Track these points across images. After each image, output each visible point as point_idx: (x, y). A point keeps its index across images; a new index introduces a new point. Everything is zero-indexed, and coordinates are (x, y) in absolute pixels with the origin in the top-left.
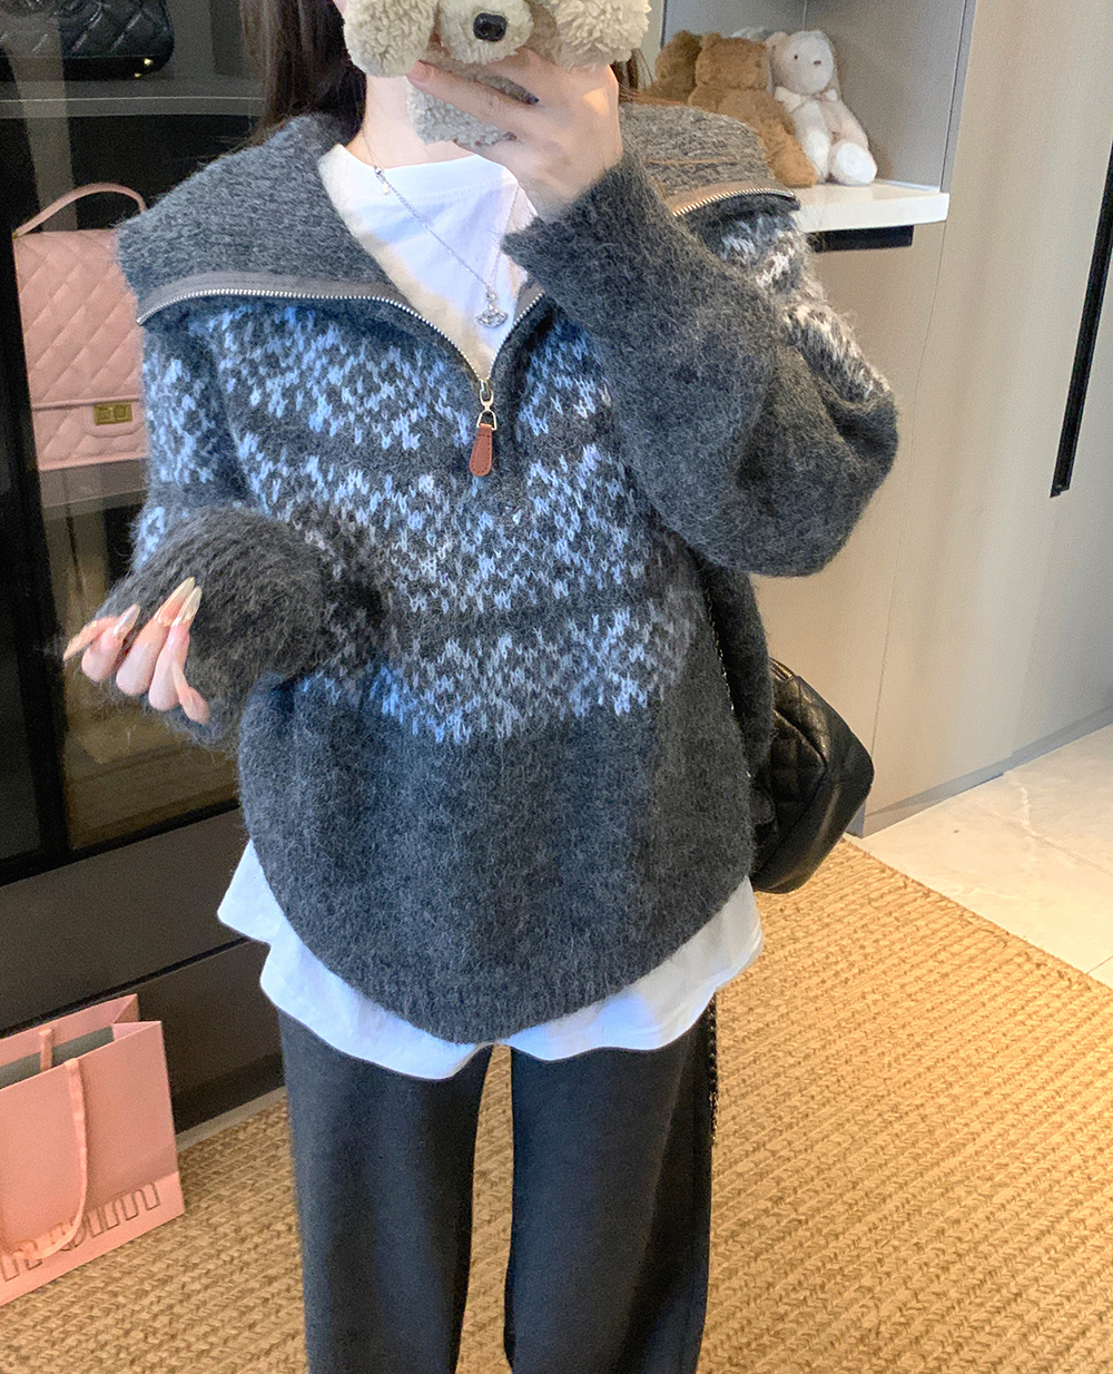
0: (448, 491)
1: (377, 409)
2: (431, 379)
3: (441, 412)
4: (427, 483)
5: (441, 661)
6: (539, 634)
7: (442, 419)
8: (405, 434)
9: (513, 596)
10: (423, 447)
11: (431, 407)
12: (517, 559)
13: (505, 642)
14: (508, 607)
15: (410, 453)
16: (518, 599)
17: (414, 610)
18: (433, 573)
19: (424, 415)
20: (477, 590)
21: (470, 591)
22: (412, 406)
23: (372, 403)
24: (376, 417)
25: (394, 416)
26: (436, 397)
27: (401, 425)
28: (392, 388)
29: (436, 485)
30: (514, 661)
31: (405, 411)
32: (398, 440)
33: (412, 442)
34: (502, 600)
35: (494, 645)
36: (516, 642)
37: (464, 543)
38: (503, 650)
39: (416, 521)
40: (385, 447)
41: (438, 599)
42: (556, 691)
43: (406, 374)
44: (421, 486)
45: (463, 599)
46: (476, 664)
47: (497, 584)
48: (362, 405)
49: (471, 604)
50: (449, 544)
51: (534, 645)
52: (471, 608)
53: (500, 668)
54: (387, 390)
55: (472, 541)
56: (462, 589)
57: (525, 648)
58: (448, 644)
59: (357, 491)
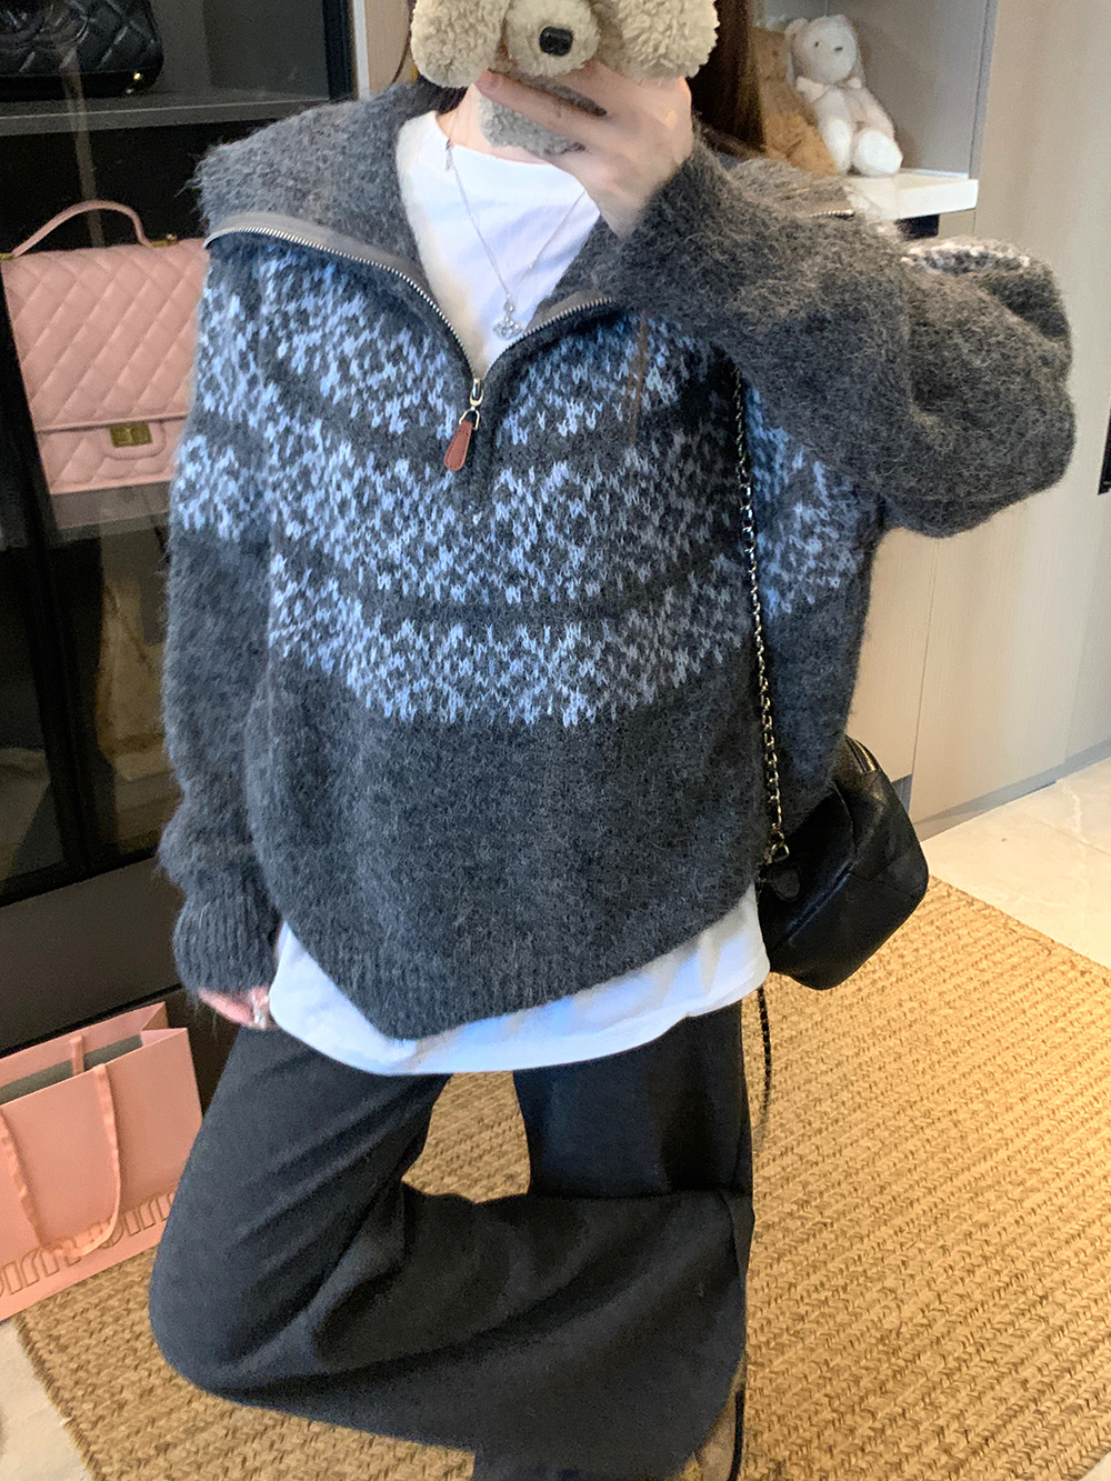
0: (419, 478)
1: (375, 388)
2: (431, 369)
3: (432, 403)
4: (402, 467)
5: (396, 639)
6: (490, 631)
7: (431, 410)
8: (394, 418)
9: (468, 591)
10: (405, 433)
11: (425, 397)
12: (472, 558)
13: (457, 632)
14: (463, 600)
15: (394, 436)
16: (472, 595)
17: (380, 587)
18: (398, 555)
19: (416, 402)
20: (437, 578)
21: (429, 578)
22: (408, 391)
23: (374, 381)
24: (374, 395)
25: (389, 397)
26: (432, 387)
27: (393, 408)
28: (394, 370)
29: (410, 470)
30: (463, 652)
31: (399, 395)
32: (386, 422)
33: (398, 426)
34: (457, 592)
35: (446, 633)
36: (467, 634)
37: (428, 533)
38: (454, 640)
39: (388, 502)
40: (374, 425)
41: (400, 580)
42: (504, 692)
43: (411, 358)
44: (396, 470)
45: (422, 585)
46: (427, 648)
47: (454, 577)
48: (364, 380)
49: (430, 590)
50: (413, 530)
51: (483, 640)
52: (427, 595)
53: (449, 656)
54: (389, 370)
55: (434, 533)
56: (422, 575)
57: (474, 642)
58: (404, 625)
59: (345, 464)
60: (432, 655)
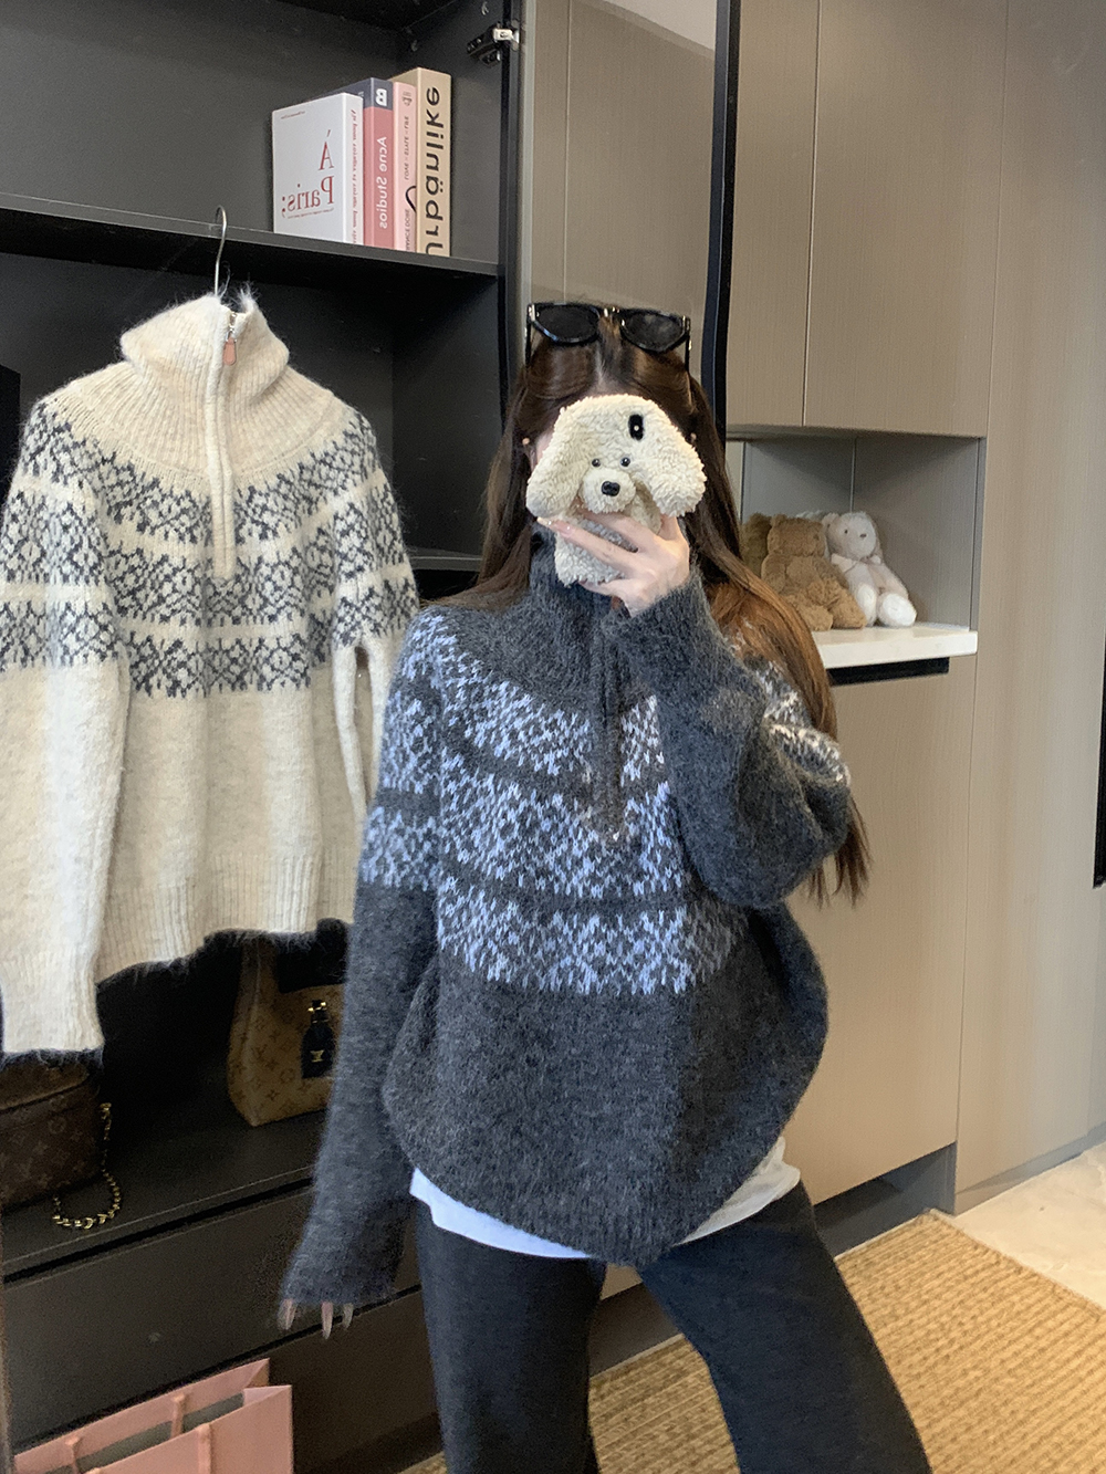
0: (570, 808)
1: (537, 746)
4: (557, 800)
5: (550, 926)
6: (620, 919)
7: (577, 761)
8: (551, 764)
9: (605, 889)
10: (560, 776)
11: (572, 751)
12: (612, 864)
13: (595, 921)
14: (600, 897)
15: (552, 777)
16: (609, 891)
18: (552, 864)
19: (566, 754)
20: (580, 882)
21: (575, 880)
22: (560, 747)
23: (536, 741)
24: (535, 750)
25: (546, 751)
26: (576, 746)
27: (549, 758)
29: (564, 804)
30: (599, 936)
31: (554, 750)
32: (545, 767)
33: (554, 770)
34: (596, 891)
35: (586, 922)
36: (603, 922)
37: (575, 848)
38: (592, 927)
39: (546, 825)
40: (536, 770)
41: (553, 883)
43: (562, 727)
44: (553, 802)
45: (569, 886)
46: (571, 933)
47: (594, 879)
49: (574, 890)
50: (564, 846)
51: (615, 926)
52: (573, 893)
53: (588, 940)
55: (580, 848)
56: (569, 879)
57: (608, 928)
59: (513, 797)
60: (575, 938)
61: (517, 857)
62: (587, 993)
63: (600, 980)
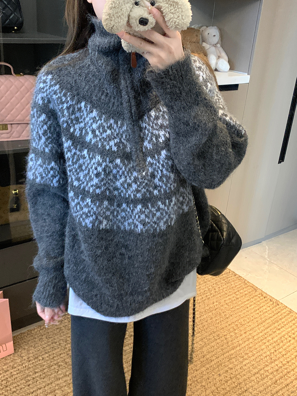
0: (124, 164)
1: (105, 137)
2: (121, 131)
3: (123, 141)
4: (118, 161)
6: (150, 205)
7: (123, 143)
8: (113, 146)
9: (142, 194)
10: (118, 151)
11: (120, 139)
12: (144, 184)
13: (139, 207)
15: (114, 152)
16: (144, 195)
18: (119, 186)
20: (132, 192)
21: (129, 192)
22: (115, 138)
24: (105, 140)
25: (110, 140)
26: (122, 137)
27: (112, 143)
28: (110, 131)
29: (121, 162)
30: (141, 212)
32: (111, 147)
33: (115, 149)
34: (139, 195)
35: (136, 207)
36: (143, 207)
37: (128, 179)
38: (139, 209)
39: (115, 171)
40: (107, 149)
41: (120, 193)
42: (155, 223)
43: (115, 128)
44: (116, 162)
45: (127, 194)
46: (130, 211)
47: (138, 191)
48: (101, 135)
49: (130, 196)
50: (123, 179)
51: (148, 208)
52: (129, 196)
53: (137, 214)
54: (109, 132)
55: (130, 179)
56: (127, 192)
57: (145, 209)
58: (123, 204)
59: (99, 161)
60: (132, 213)
61: (105, 184)
62: (140, 232)
63: (144, 228)
